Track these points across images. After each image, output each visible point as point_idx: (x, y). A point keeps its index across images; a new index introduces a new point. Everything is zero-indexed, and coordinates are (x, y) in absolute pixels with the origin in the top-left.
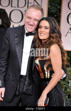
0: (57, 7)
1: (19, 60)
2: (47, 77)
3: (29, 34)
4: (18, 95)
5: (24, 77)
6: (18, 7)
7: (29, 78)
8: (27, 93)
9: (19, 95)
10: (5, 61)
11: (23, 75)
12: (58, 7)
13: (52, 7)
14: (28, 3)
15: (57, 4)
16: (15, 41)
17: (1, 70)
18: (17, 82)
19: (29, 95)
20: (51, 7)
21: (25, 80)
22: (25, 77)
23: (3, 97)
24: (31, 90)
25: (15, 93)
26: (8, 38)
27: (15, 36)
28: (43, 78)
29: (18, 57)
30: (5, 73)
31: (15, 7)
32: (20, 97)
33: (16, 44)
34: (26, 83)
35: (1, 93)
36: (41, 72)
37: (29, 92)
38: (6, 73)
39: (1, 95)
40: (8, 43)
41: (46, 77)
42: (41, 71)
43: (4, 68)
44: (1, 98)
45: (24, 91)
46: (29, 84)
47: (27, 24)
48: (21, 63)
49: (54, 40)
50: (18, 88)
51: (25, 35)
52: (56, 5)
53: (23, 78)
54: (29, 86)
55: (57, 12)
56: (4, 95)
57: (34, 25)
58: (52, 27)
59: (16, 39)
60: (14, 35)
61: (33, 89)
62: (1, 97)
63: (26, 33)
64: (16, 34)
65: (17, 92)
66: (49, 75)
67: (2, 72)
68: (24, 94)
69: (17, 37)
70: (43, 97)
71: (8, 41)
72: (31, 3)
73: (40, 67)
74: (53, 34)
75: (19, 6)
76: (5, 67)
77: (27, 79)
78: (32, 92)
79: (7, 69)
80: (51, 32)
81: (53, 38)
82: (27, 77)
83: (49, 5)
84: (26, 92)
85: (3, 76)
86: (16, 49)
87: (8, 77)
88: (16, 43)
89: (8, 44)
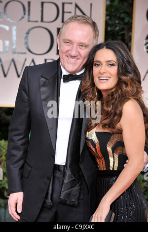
0: (123, 19)
1: (51, 133)
2: (113, 168)
3: (70, 78)
4: (50, 207)
5: (62, 169)
6: (42, 20)
7: (72, 171)
8: (68, 202)
9: (52, 207)
10: (21, 137)
11: (59, 165)
12: (126, 20)
13: (113, 18)
14: (63, 12)
15: (124, 12)
16: (41, 93)
17: (14, 156)
18: (48, 180)
19: (73, 206)
20: (110, 19)
21: (64, 174)
22: (64, 169)
23: (20, 211)
24: (76, 195)
25: (44, 202)
26: (27, 87)
27: (40, 83)
28: (105, 169)
29: (49, 126)
30: (21, 162)
31: (37, 22)
32: (54, 210)
33: (43, 100)
34: (66, 181)
35: (17, 204)
36: (99, 158)
37: (73, 200)
38: (25, 162)
39: (16, 207)
40: (26, 97)
41: (111, 169)
42: (100, 155)
43: (20, 150)
44: (15, 214)
45: (62, 197)
46: (73, 184)
47: (64, 55)
48: (54, 140)
49: (129, 89)
50: (50, 192)
51: (62, 80)
52: (122, 15)
53: (60, 171)
54: (73, 187)
55: (123, 29)
56: (21, 207)
57: (79, 57)
58: (121, 61)
59: (43, 89)
60: (39, 81)
61: (80, 193)
62: (16, 211)
63: (64, 76)
64: (43, 79)
65: (49, 201)
66: (116, 165)
67: (17, 158)
68: (61, 203)
69: (44, 85)
70: (102, 210)
71: (27, 94)
72: (70, 12)
73: (98, 146)
74: (126, 76)
75: (45, 20)
76: (22, 147)
77: (68, 172)
78: (79, 199)
79: (26, 152)
80: (121, 71)
81: (127, 85)
82: (68, 168)
83: (107, 15)
84: (66, 201)
85: (18, 168)
86: (43, 110)
87: (29, 169)
88: (43, 97)
89: (26, 101)
